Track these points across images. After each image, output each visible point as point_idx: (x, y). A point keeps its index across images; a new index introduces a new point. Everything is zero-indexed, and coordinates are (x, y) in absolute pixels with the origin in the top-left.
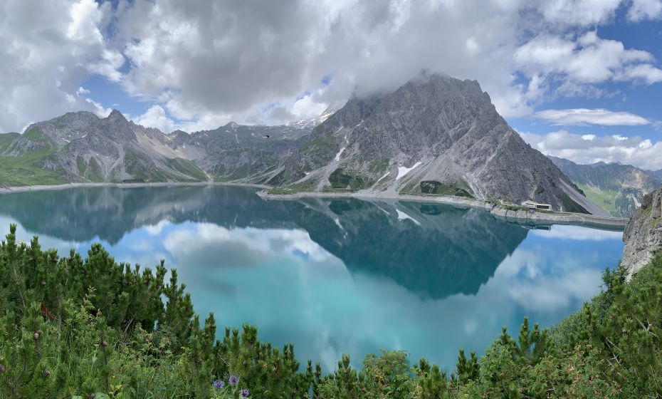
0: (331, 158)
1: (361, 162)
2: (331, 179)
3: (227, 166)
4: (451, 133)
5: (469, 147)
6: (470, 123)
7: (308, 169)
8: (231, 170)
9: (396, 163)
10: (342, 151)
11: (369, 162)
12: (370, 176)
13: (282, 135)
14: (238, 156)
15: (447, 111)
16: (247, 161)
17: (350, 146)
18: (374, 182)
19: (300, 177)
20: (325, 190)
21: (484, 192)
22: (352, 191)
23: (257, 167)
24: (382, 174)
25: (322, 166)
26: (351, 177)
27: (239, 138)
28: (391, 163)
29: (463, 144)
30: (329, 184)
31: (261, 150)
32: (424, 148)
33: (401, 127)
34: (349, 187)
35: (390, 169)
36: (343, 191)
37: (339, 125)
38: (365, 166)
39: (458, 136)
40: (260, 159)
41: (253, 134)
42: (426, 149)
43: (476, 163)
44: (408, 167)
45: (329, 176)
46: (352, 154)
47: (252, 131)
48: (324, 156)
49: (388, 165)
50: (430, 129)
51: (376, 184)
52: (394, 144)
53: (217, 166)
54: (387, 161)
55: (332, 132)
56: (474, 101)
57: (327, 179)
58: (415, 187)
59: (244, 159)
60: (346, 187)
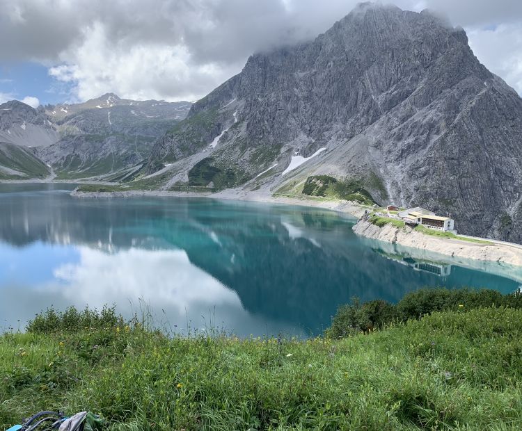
0: (205, 143)
1: (243, 149)
2: (191, 174)
3: (84, 157)
4: (380, 99)
5: (403, 120)
6: (417, 81)
7: (172, 159)
8: (89, 163)
9: (290, 150)
10: (223, 133)
11: (254, 149)
12: (249, 168)
13: (173, 114)
14: (101, 142)
15: (380, 64)
16: (113, 150)
17: (235, 126)
18: (251, 178)
19: (155, 170)
20: (177, 187)
21: (409, 197)
22: (214, 191)
23: (126, 159)
24: (266, 166)
25: (190, 154)
26: (220, 171)
27: (112, 117)
28: (283, 150)
29: (395, 115)
30: (186, 179)
31: (137, 134)
32: (335, 126)
33: (305, 94)
34: (211, 185)
35: (278, 160)
36: (200, 191)
37: (230, 97)
38: (248, 154)
39: (391, 104)
40: (133, 148)
41: (133, 112)
42: (337, 126)
43: (409, 146)
44: (305, 155)
45: (191, 167)
46: (235, 137)
47: (133, 108)
48: (195, 140)
49: (278, 152)
50: (348, 95)
51: (251, 181)
52: (293, 121)
53: (68, 157)
54: (279, 146)
55: (218, 107)
56: (428, 44)
57: (186, 172)
58: (299, 184)
59: (110, 147)
60: (207, 184)
